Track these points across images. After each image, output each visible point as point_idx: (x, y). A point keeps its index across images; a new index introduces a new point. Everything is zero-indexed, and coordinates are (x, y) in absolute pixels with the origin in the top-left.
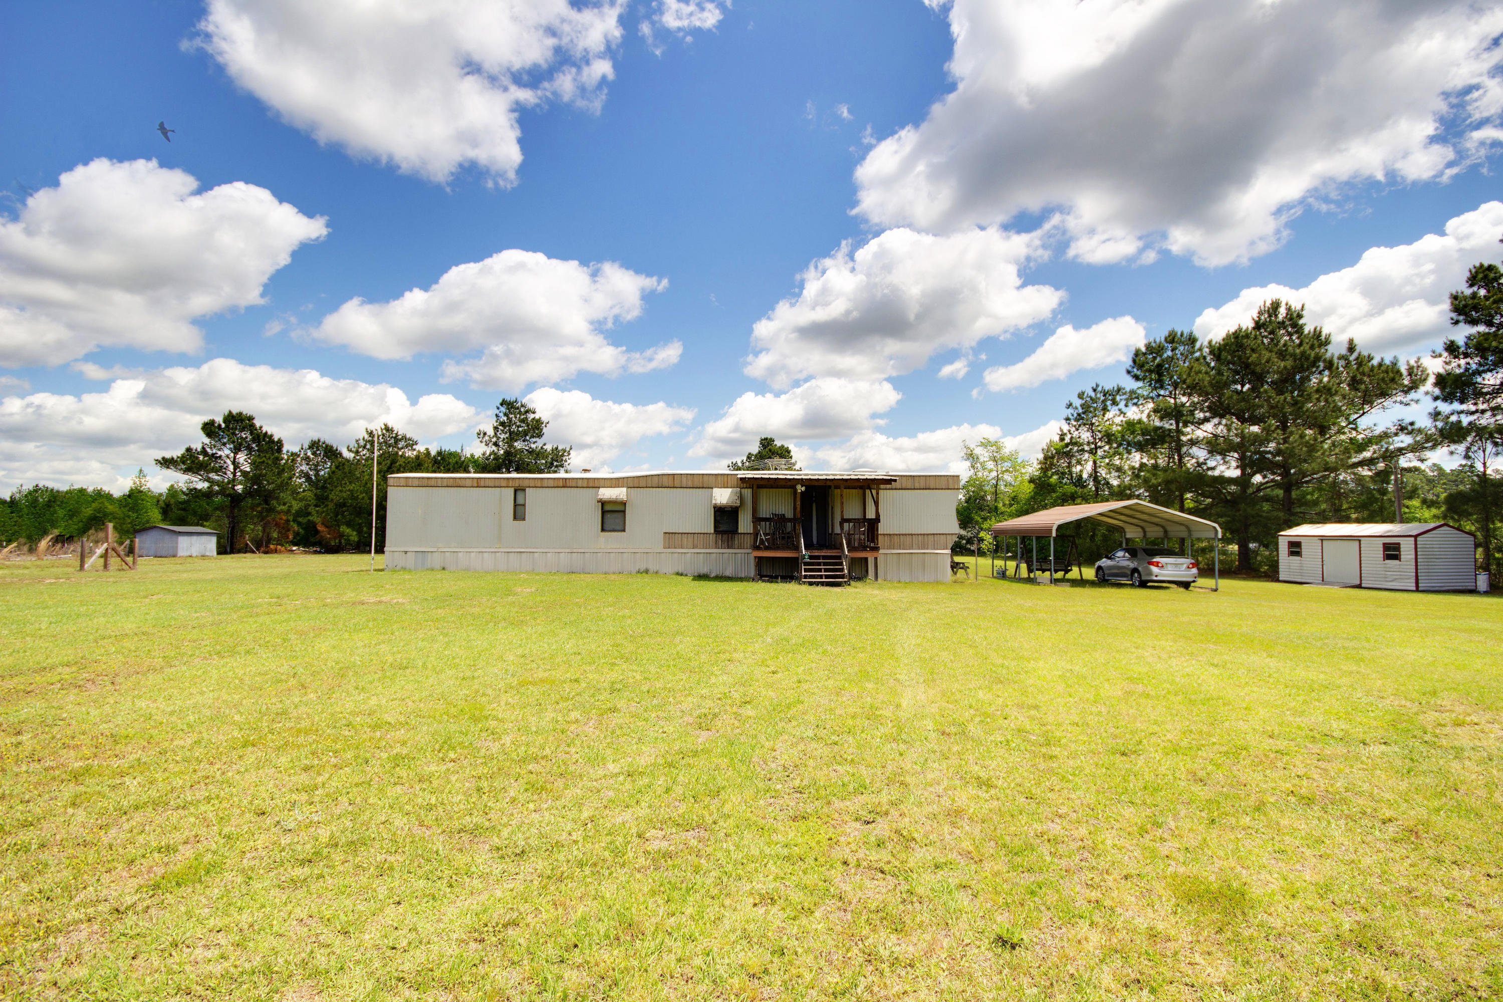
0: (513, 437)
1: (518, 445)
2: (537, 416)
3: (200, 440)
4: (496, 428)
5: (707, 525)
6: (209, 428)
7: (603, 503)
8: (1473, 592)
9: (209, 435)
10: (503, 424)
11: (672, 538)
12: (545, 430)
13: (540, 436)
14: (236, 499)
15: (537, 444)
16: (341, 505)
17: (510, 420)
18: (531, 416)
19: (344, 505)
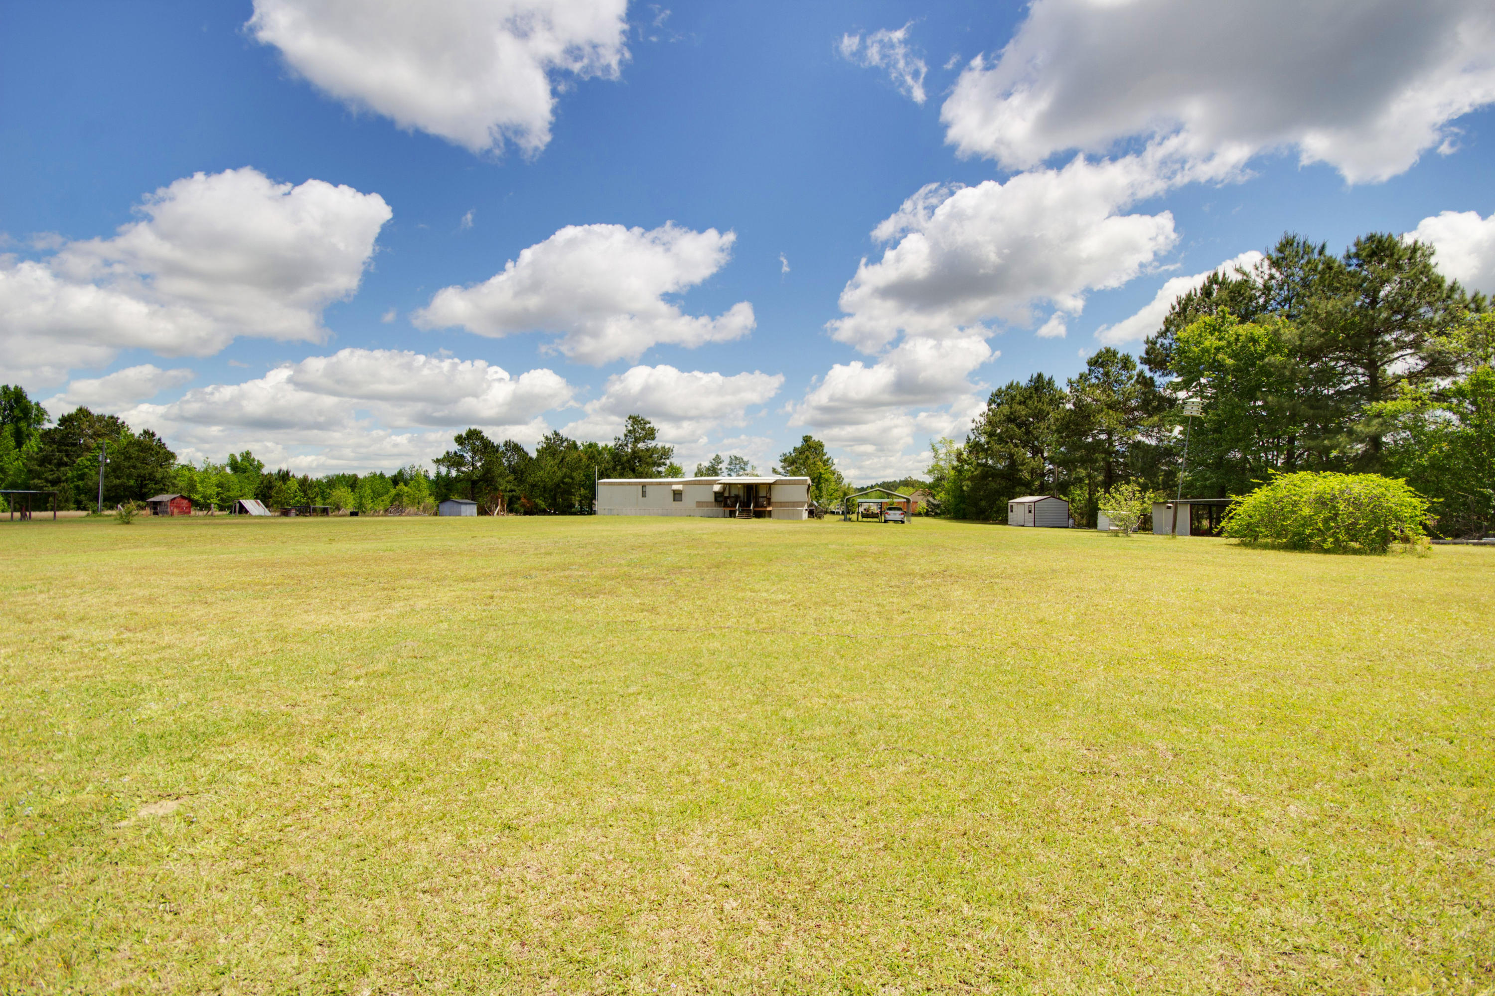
0: (637, 440)
1: (641, 445)
2: (651, 425)
3: (455, 447)
4: (626, 436)
5: (712, 498)
6: (459, 440)
7: (674, 491)
8: (1067, 527)
9: (461, 444)
10: (630, 431)
11: (699, 504)
12: (657, 435)
13: (653, 439)
14: (474, 483)
15: (651, 444)
16: (533, 486)
17: (634, 429)
18: (648, 426)
19: (535, 485)
